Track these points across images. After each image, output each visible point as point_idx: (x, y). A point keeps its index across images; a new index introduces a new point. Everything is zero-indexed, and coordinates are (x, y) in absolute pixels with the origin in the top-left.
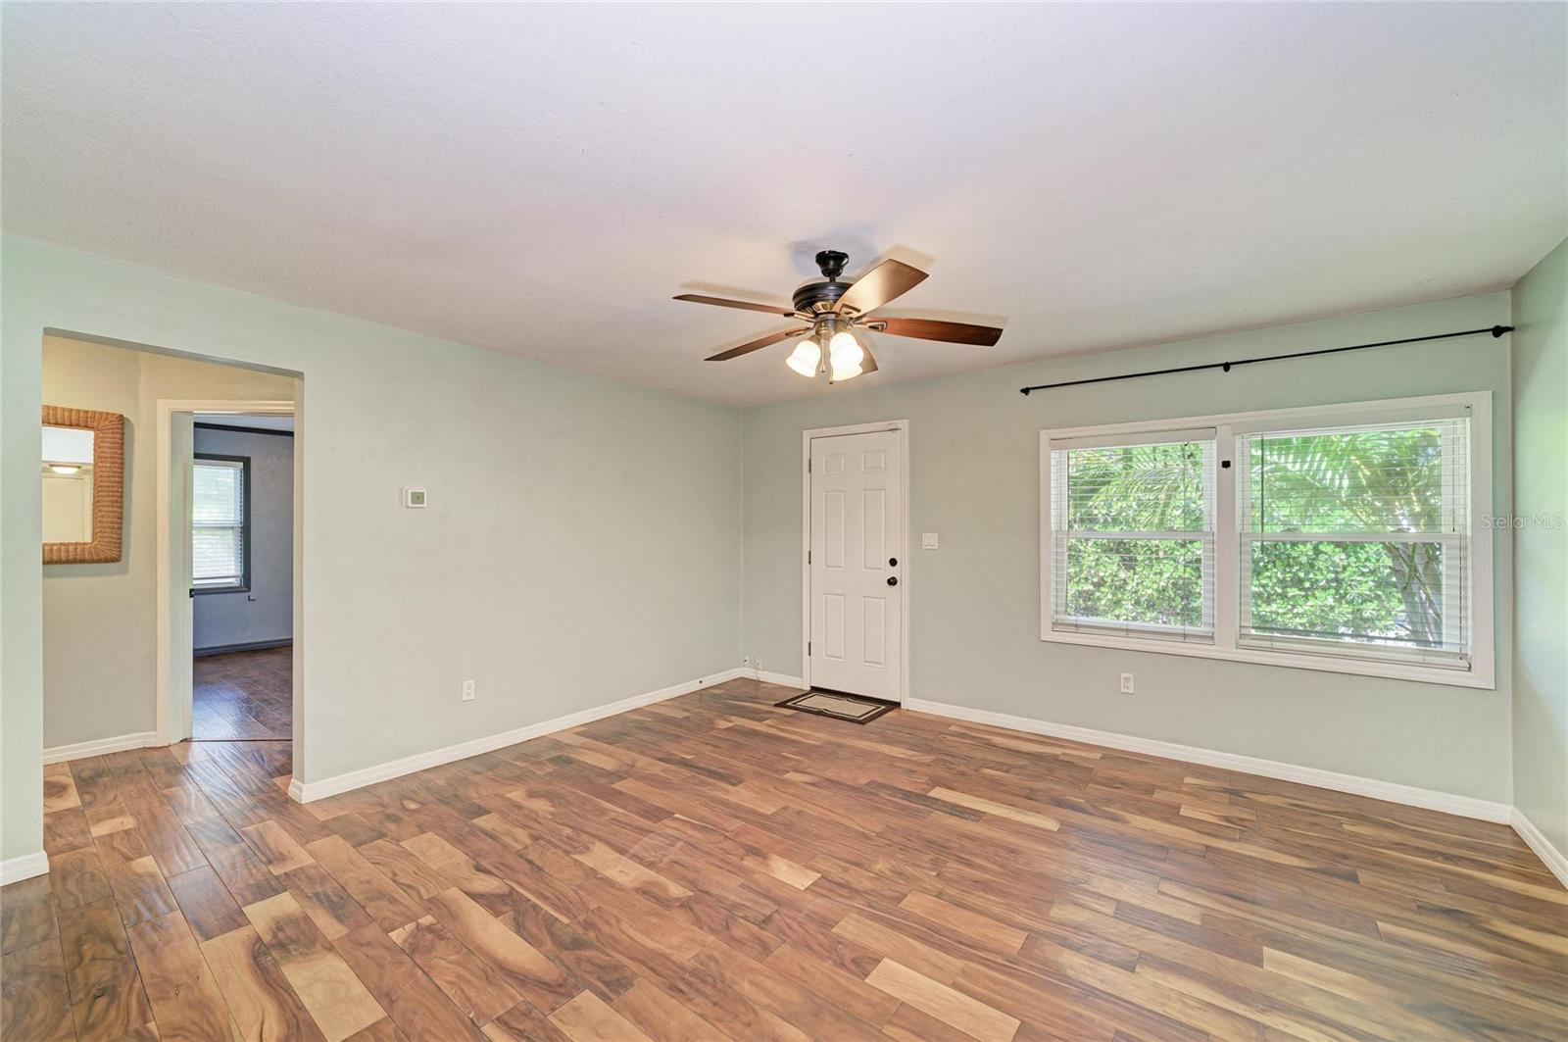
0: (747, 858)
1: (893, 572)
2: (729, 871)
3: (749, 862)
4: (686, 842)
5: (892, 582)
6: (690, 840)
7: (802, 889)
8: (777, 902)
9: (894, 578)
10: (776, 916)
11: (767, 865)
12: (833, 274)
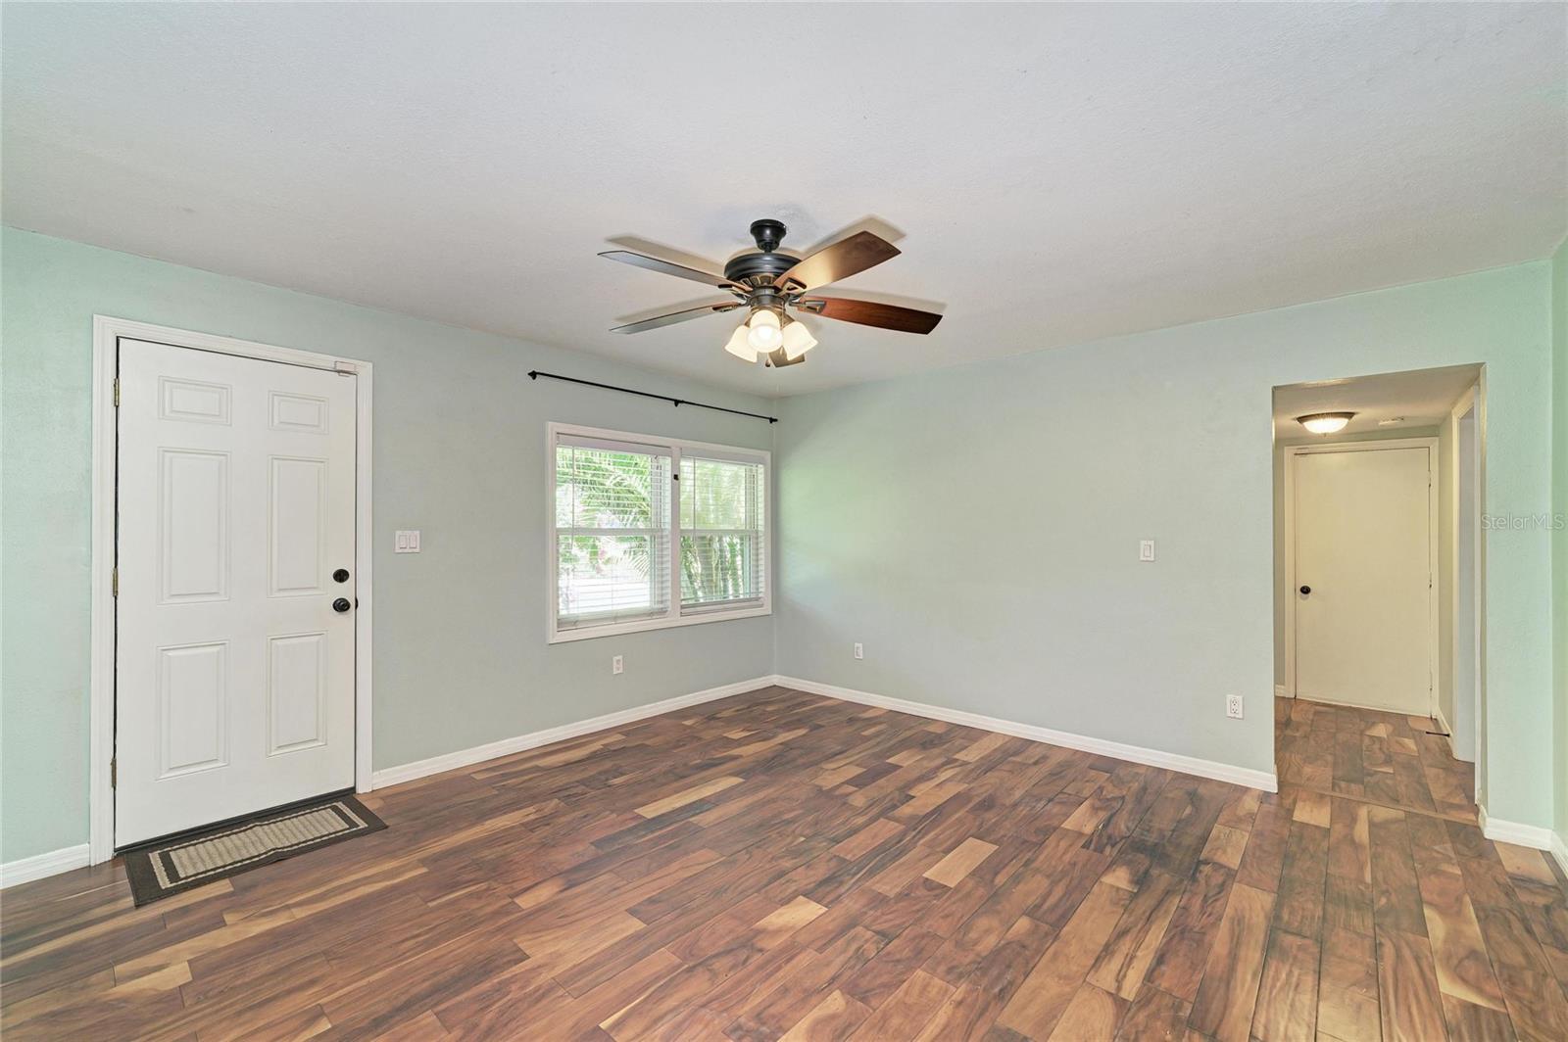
1: (344, 591)
5: (341, 606)
9: (343, 600)
12: (768, 246)
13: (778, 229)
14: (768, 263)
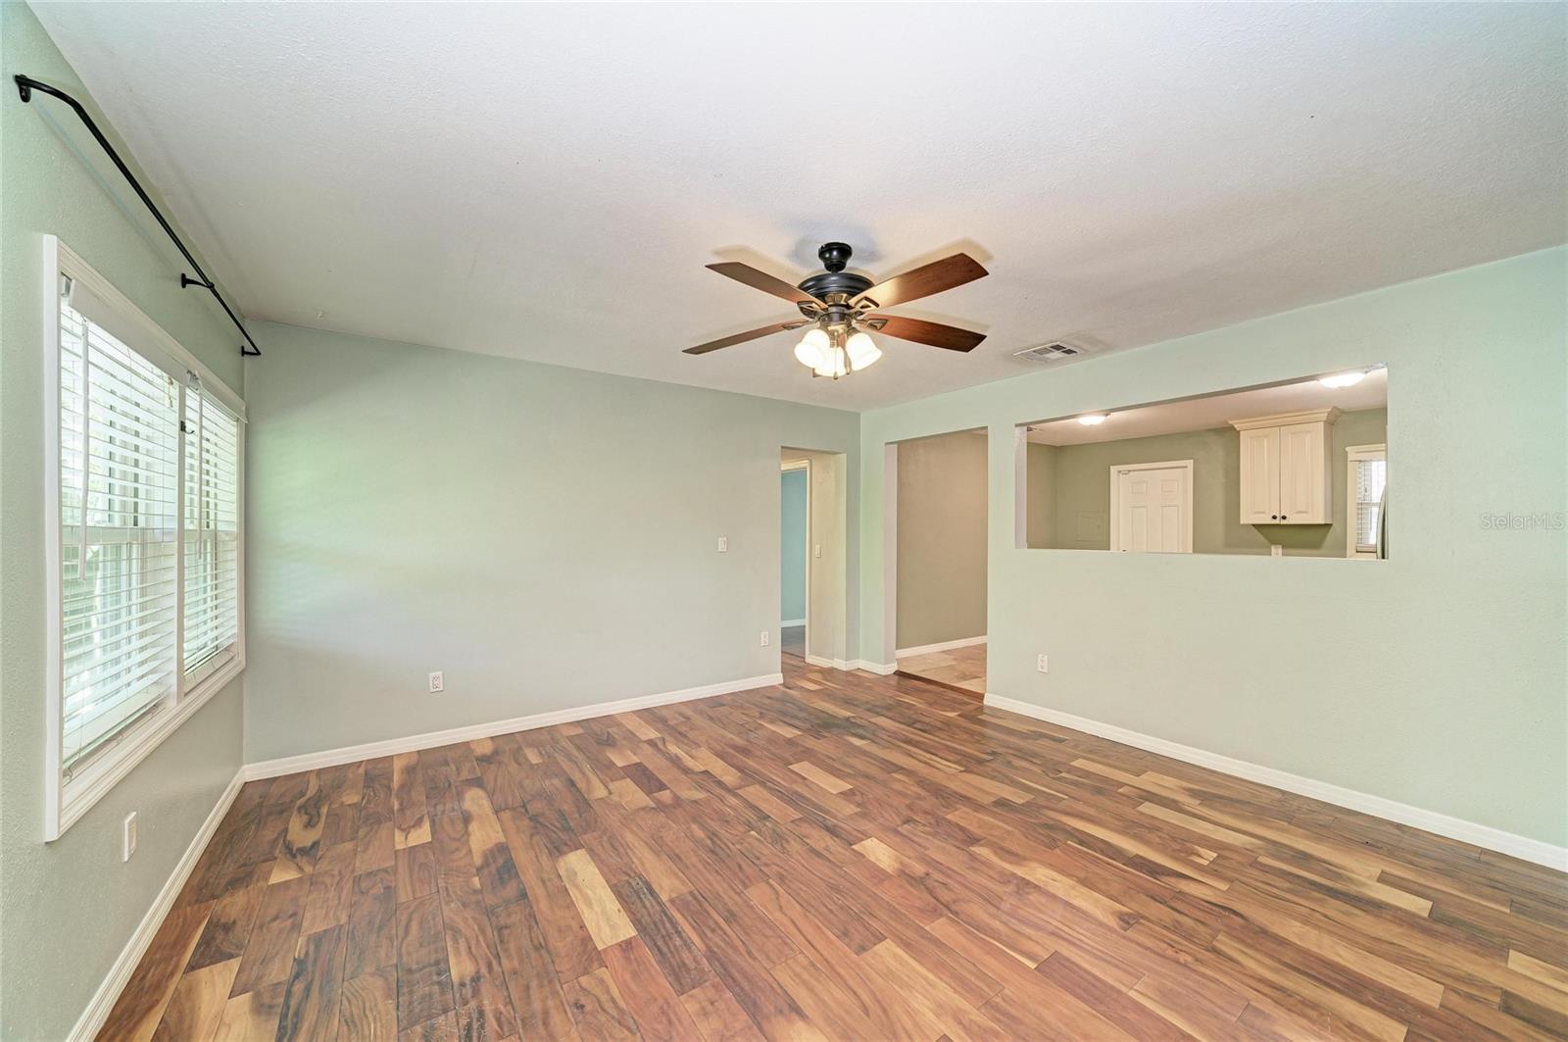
0: (922, 875)
2: (941, 864)
3: (919, 869)
4: (999, 909)
6: (992, 910)
7: (873, 838)
8: (898, 832)
10: (899, 823)
11: (901, 863)
12: (835, 267)
13: (845, 251)
14: (835, 282)
